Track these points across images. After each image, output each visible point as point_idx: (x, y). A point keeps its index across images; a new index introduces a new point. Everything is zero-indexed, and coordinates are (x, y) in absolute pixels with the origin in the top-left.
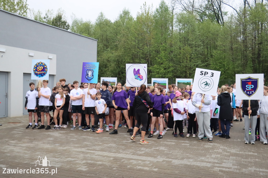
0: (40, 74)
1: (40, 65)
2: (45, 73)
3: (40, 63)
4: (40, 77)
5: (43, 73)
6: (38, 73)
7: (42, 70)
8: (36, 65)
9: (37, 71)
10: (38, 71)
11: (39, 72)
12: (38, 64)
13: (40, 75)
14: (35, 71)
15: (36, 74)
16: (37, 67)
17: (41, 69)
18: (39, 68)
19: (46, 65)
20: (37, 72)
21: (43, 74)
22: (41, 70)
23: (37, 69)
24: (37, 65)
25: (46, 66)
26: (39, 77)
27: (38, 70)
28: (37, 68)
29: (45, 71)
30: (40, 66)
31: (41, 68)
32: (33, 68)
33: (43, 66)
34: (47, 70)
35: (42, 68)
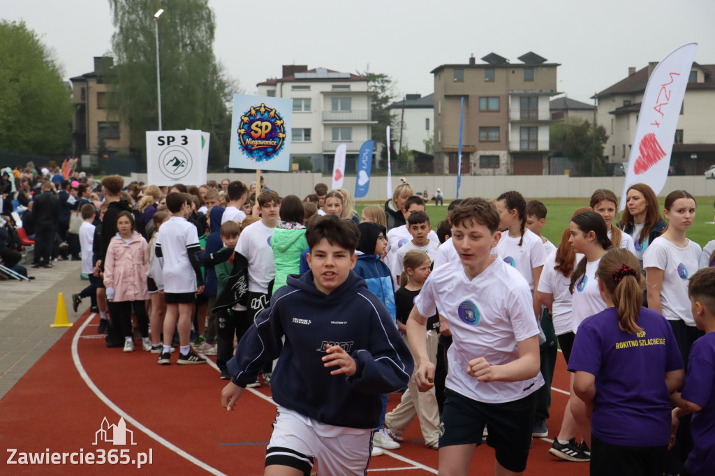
0: (260, 150)
1: (262, 115)
2: (277, 145)
3: (263, 110)
4: (260, 159)
5: (271, 146)
6: (253, 146)
7: (266, 134)
8: (249, 114)
9: (251, 136)
10: (254, 139)
11: (257, 142)
12: (253, 112)
13: (261, 154)
14: (245, 137)
15: (248, 149)
16: (251, 122)
17: (263, 132)
18: (257, 126)
19: (280, 119)
20: (249, 141)
21: (270, 150)
22: (263, 136)
23: (252, 130)
24: (251, 115)
25: (282, 122)
26: (258, 160)
27: (253, 132)
28: (249, 127)
29: (277, 140)
30: (262, 120)
31: (264, 128)
32: (238, 128)
33: (273, 120)
34: (284, 135)
35: (267, 127)
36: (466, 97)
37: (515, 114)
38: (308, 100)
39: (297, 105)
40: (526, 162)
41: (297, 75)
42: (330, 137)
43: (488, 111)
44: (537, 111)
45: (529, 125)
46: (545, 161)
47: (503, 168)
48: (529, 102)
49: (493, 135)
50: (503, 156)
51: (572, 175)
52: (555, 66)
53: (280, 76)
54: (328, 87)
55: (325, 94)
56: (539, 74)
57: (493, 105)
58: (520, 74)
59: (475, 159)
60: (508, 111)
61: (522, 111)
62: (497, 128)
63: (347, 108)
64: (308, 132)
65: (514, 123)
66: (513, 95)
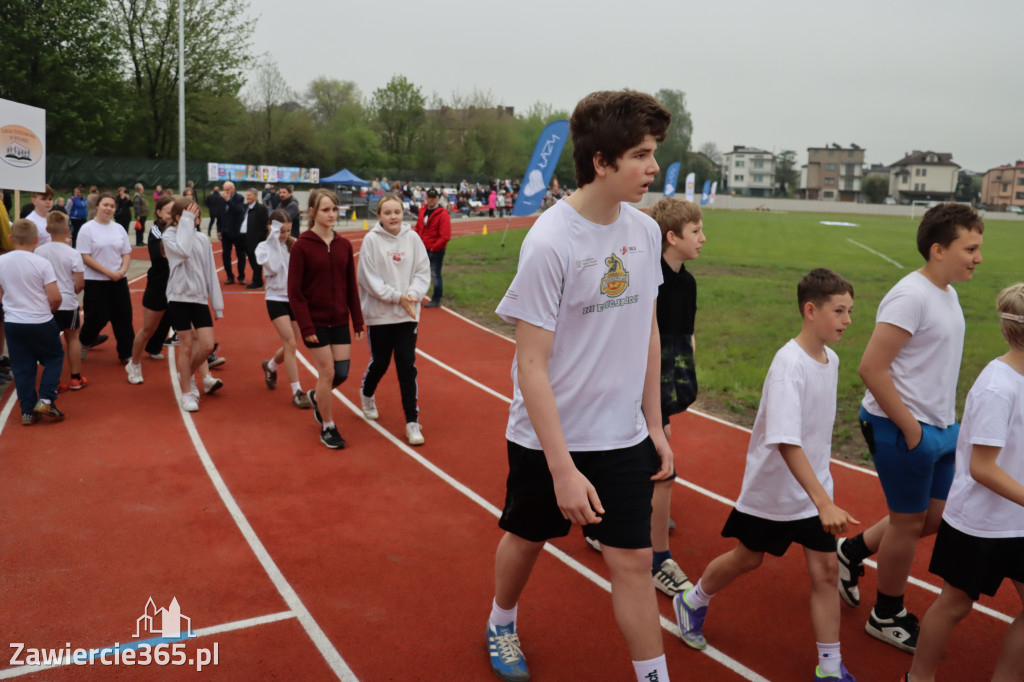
36: (818, 164)
37: (843, 171)
38: (743, 163)
39: (738, 164)
40: (847, 195)
41: (740, 150)
42: (752, 179)
43: (830, 170)
44: (853, 171)
45: (850, 178)
46: (856, 196)
47: (835, 198)
48: (850, 167)
49: (831, 182)
50: (835, 192)
51: (868, 202)
52: (863, 151)
53: (731, 149)
54: (753, 156)
55: (751, 160)
56: (856, 153)
57: (832, 167)
58: (846, 154)
59: (821, 193)
60: (839, 171)
61: (847, 171)
62: (832, 179)
63: (761, 166)
64: (742, 177)
65: (842, 177)
66: (843, 164)
